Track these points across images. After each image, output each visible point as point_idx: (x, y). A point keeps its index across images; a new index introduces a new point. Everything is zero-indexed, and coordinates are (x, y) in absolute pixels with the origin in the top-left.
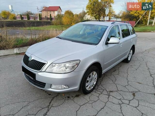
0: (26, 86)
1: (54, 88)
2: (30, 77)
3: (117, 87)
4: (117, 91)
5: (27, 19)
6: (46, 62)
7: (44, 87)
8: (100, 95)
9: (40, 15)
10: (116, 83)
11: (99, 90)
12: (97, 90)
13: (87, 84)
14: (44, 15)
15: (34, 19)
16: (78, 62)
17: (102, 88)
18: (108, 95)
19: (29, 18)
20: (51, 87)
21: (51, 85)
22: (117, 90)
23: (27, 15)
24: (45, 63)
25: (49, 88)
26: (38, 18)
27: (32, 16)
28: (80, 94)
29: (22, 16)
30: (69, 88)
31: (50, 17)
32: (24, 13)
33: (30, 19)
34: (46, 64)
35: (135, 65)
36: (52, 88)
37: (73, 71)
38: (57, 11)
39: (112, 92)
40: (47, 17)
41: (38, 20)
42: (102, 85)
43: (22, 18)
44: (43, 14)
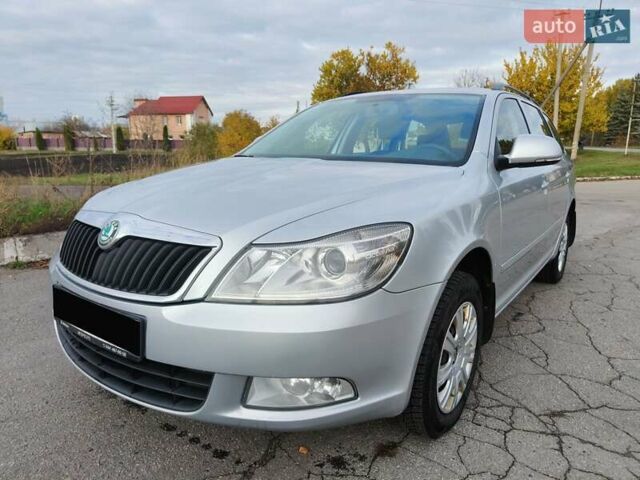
0: (67, 414)
1: (265, 400)
2: (108, 345)
3: (574, 388)
4: (585, 410)
5: (63, 149)
6: (214, 243)
7: (196, 404)
8: (509, 435)
9: (120, 132)
10: (554, 367)
11: (488, 412)
12: (479, 409)
13: (443, 370)
14: (140, 131)
15: (96, 146)
16: (402, 234)
17: (499, 396)
18: (553, 434)
19: (73, 143)
20: (243, 401)
21: (249, 380)
22: (582, 406)
23: (64, 133)
24: (209, 249)
25: (231, 406)
26: (114, 141)
27: (88, 134)
28: (396, 440)
29: (45, 136)
30: (356, 396)
31: (161, 138)
32: (51, 125)
33: (78, 146)
34: (214, 250)
35: (592, 292)
36: (249, 403)
37: (380, 287)
38: (191, 113)
39: (561, 414)
40: (151, 137)
41: (114, 150)
42: (491, 386)
43: (43, 144)
44: (132, 125)
